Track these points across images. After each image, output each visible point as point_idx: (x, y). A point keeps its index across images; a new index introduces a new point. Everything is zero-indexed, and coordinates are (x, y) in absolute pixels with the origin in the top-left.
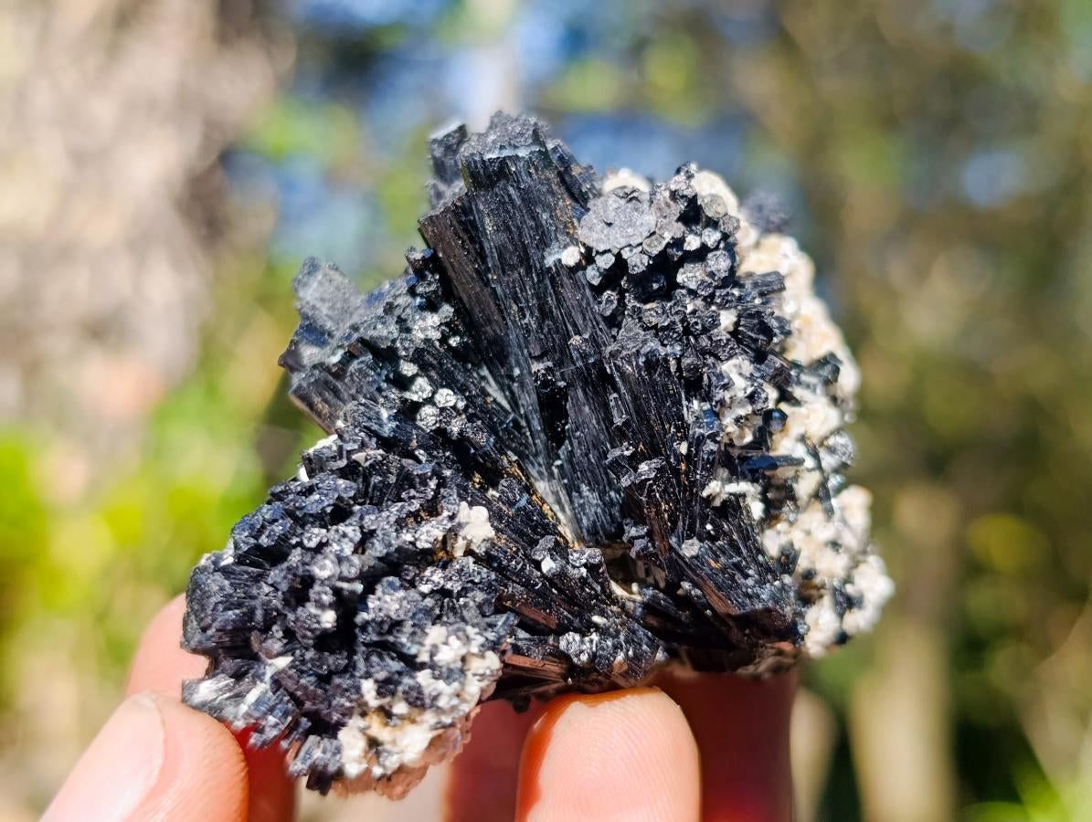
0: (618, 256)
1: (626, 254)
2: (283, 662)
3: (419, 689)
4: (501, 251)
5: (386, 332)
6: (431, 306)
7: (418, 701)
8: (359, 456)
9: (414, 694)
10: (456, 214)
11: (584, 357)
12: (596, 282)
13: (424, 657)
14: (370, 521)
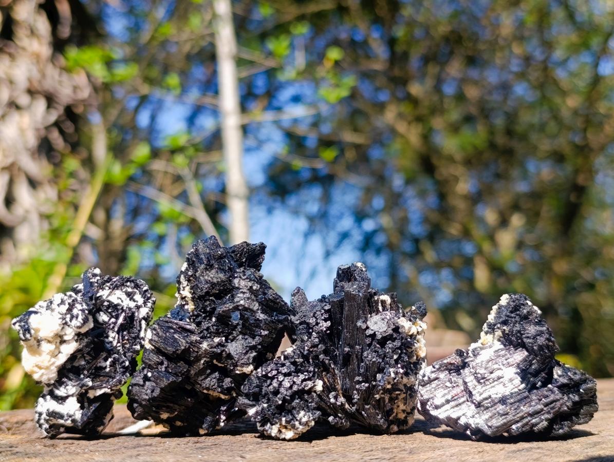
0: (375, 332)
1: (377, 333)
2: (265, 405)
3: (295, 425)
4: (347, 315)
5: (312, 321)
6: (326, 320)
7: (294, 427)
8: (297, 360)
9: (293, 426)
10: (339, 302)
11: (358, 352)
12: (367, 335)
13: (298, 419)
14: (295, 379)
